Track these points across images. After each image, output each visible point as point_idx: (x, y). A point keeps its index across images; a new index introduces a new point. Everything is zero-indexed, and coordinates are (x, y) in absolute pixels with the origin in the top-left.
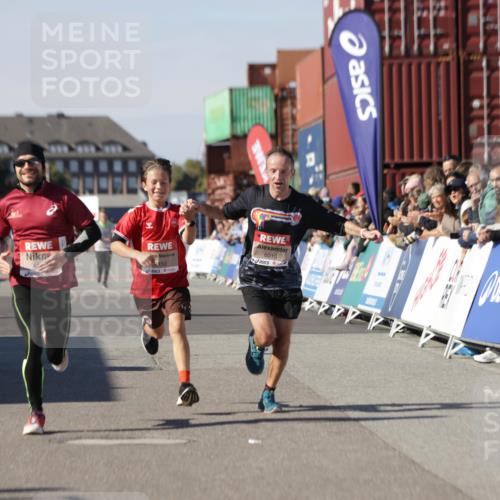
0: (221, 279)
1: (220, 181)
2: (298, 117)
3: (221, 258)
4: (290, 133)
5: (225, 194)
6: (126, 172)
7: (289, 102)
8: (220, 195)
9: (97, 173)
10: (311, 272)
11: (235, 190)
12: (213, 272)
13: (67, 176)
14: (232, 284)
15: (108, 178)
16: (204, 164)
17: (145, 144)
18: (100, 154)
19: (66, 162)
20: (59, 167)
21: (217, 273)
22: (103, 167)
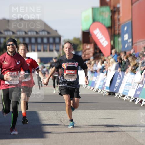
0: (89, 87)
1: (88, 46)
2: (121, 20)
3: (89, 79)
5: (90, 52)
6: (49, 43)
7: (117, 13)
8: (88, 52)
9: (36, 43)
10: (126, 84)
11: (94, 50)
14: (93, 89)
15: (41, 45)
16: (81, 39)
17: (56, 31)
18: (38, 35)
19: (24, 38)
20: (21, 40)
22: (39, 40)
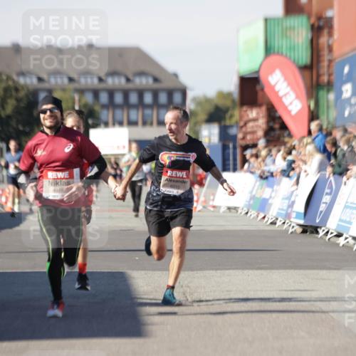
0: (253, 213)
1: (253, 113)
3: (254, 193)
4: (326, 64)
5: (257, 126)
6: (156, 104)
7: (326, 31)
8: (253, 127)
9: (127, 104)
11: (268, 122)
12: (246, 206)
13: (97, 108)
14: (264, 217)
15: (138, 110)
16: (236, 95)
17: (176, 75)
18: (130, 86)
19: (96, 93)
20: (89, 98)
21: (249, 207)
22: (133, 98)
